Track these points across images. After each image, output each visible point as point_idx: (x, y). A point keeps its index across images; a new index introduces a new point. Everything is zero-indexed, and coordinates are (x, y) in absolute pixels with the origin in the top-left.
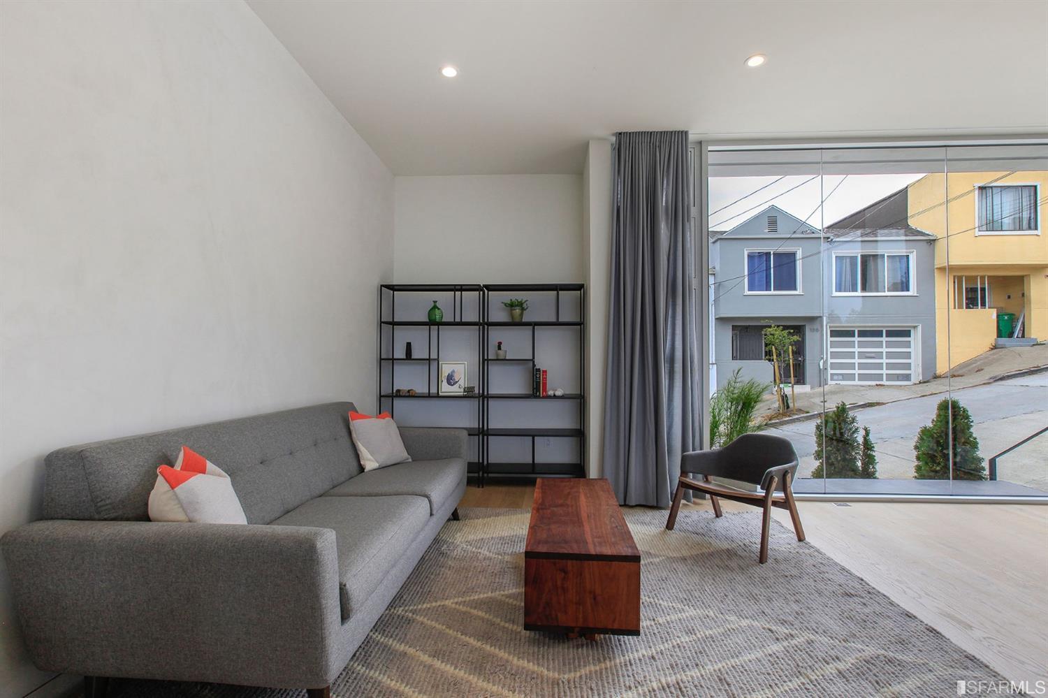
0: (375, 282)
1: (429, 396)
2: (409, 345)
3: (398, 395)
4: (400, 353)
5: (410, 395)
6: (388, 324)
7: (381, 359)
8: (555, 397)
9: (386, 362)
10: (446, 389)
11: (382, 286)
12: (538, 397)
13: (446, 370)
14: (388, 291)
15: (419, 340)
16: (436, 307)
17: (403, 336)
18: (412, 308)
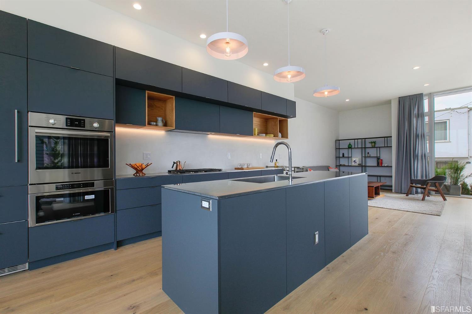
0: (335, 140)
1: (348, 166)
2: (343, 154)
3: (341, 165)
4: (341, 156)
5: (344, 166)
6: (338, 149)
7: (336, 157)
8: (384, 166)
9: (338, 158)
10: (353, 164)
11: (336, 140)
12: (379, 166)
13: (354, 159)
14: (338, 141)
15: (346, 152)
16: (350, 144)
17: (342, 152)
18: (344, 145)
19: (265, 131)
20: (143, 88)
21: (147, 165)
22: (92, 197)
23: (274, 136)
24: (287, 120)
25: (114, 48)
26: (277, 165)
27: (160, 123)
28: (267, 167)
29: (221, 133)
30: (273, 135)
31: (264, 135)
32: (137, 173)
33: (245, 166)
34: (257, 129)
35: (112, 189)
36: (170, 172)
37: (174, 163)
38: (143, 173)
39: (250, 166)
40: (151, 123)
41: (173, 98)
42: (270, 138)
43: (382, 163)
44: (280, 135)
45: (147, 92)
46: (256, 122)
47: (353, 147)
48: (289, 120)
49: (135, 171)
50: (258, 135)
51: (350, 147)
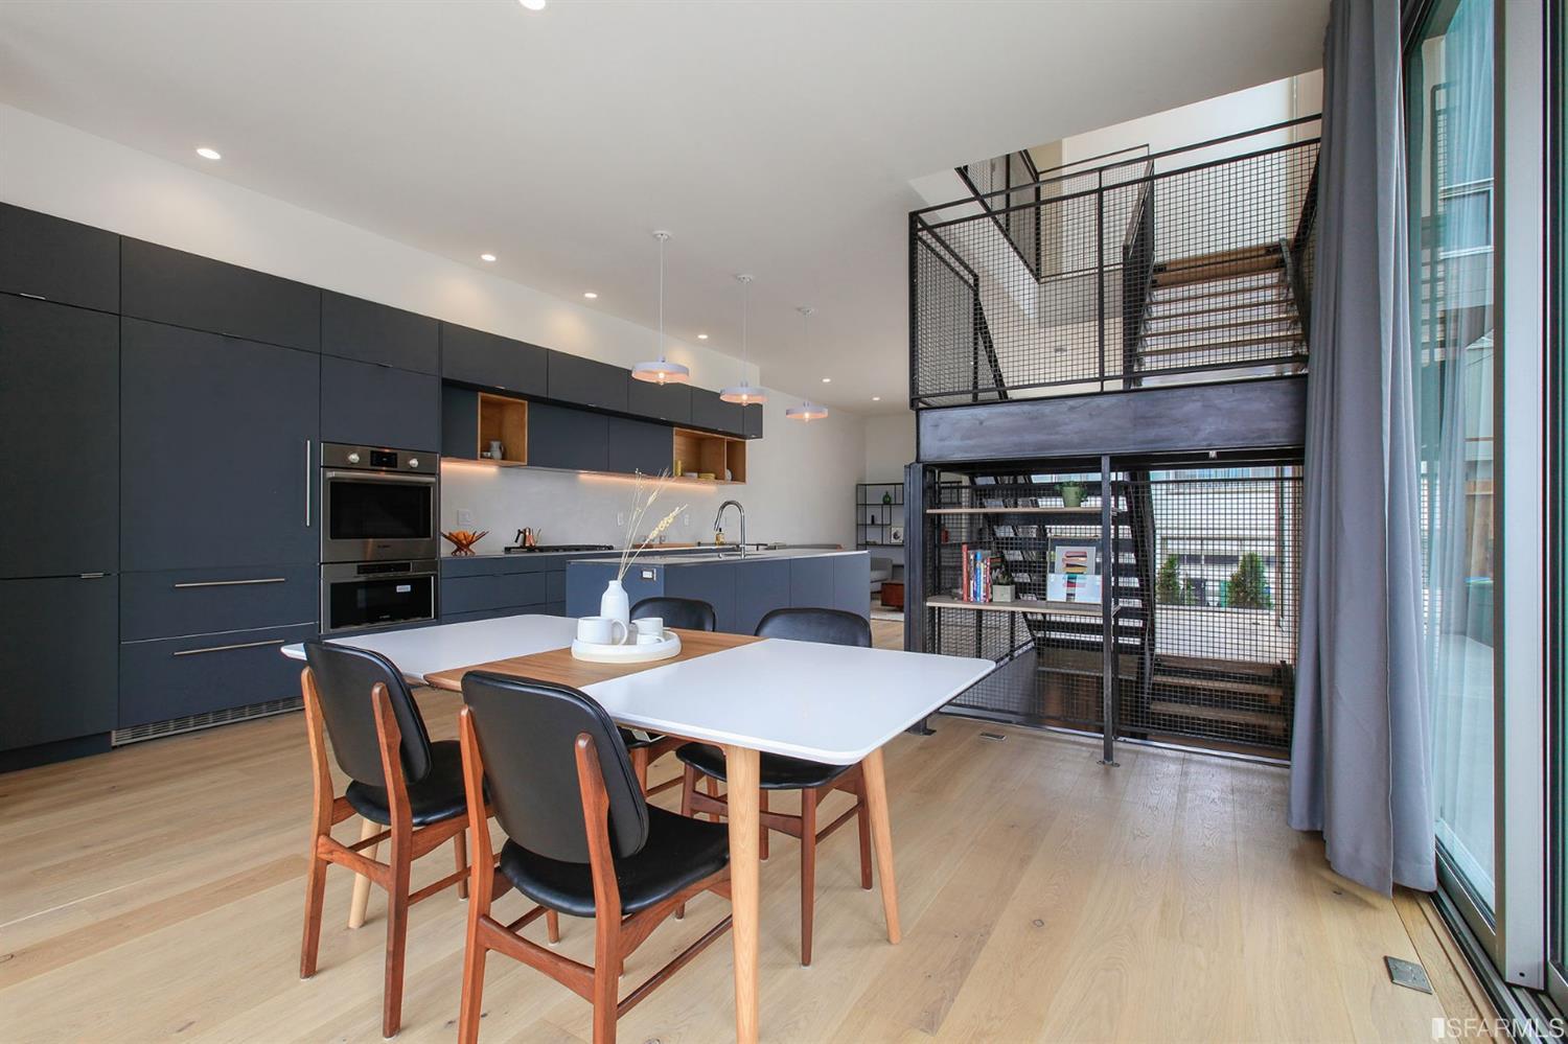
0: (854, 484)
1: (882, 545)
2: (873, 517)
3: (867, 544)
4: (869, 522)
5: (875, 545)
6: (861, 506)
7: (858, 525)
9: (861, 526)
10: (893, 540)
11: (857, 485)
13: (894, 530)
14: (861, 487)
15: (877, 512)
16: (887, 496)
17: (870, 512)
18: (874, 497)
19: (698, 467)
20: (474, 388)
21: (483, 535)
22: (407, 588)
23: (716, 478)
24: (744, 443)
25: (441, 323)
26: (721, 540)
27: (497, 454)
28: (699, 544)
29: (613, 471)
30: (713, 475)
31: (695, 475)
32: (459, 549)
33: (657, 542)
34: (679, 463)
35: (436, 576)
36: (508, 550)
37: (520, 532)
38: (470, 551)
39: (666, 542)
40: (484, 454)
41: (523, 404)
42: (707, 482)
43: (947, 539)
44: (728, 474)
45: (480, 394)
46: (679, 444)
47: (893, 502)
48: (747, 441)
49: (456, 547)
50: (682, 475)
51: (887, 502)
